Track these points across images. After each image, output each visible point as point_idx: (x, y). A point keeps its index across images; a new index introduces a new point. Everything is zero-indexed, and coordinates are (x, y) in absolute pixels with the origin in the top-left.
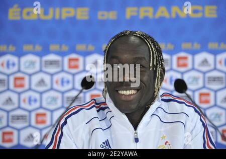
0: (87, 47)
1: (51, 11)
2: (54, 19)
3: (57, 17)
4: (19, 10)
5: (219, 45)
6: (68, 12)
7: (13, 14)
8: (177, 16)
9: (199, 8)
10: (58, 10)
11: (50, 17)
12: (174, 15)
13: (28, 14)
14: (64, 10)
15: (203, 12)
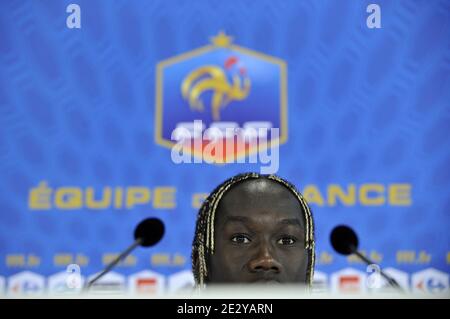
0: (172, 258)
1: (107, 193)
2: (112, 207)
3: (118, 203)
4: (49, 191)
5: (417, 256)
6: (138, 195)
7: (38, 198)
8: (339, 202)
9: (379, 188)
10: (119, 192)
11: (104, 204)
12: (332, 201)
13: (65, 198)
14: (132, 191)
15: (386, 194)
